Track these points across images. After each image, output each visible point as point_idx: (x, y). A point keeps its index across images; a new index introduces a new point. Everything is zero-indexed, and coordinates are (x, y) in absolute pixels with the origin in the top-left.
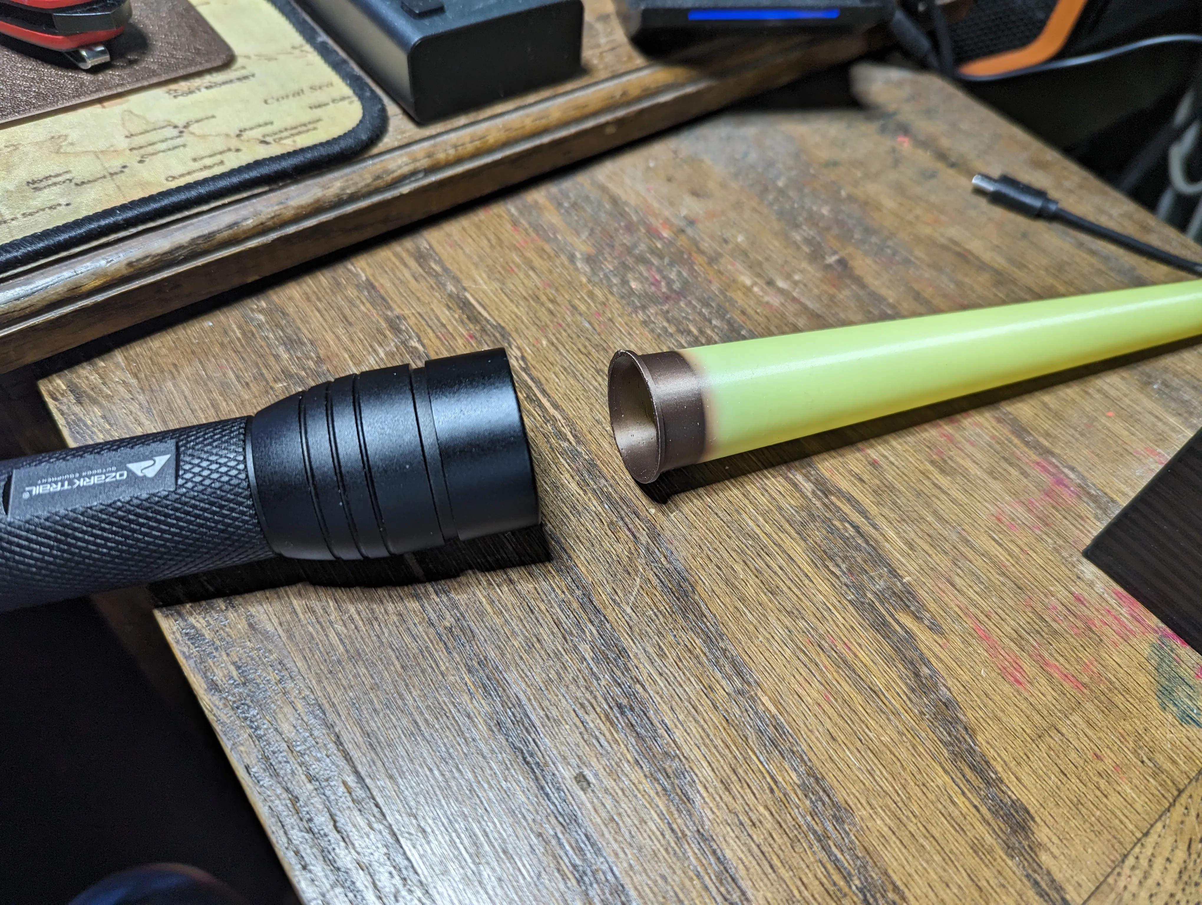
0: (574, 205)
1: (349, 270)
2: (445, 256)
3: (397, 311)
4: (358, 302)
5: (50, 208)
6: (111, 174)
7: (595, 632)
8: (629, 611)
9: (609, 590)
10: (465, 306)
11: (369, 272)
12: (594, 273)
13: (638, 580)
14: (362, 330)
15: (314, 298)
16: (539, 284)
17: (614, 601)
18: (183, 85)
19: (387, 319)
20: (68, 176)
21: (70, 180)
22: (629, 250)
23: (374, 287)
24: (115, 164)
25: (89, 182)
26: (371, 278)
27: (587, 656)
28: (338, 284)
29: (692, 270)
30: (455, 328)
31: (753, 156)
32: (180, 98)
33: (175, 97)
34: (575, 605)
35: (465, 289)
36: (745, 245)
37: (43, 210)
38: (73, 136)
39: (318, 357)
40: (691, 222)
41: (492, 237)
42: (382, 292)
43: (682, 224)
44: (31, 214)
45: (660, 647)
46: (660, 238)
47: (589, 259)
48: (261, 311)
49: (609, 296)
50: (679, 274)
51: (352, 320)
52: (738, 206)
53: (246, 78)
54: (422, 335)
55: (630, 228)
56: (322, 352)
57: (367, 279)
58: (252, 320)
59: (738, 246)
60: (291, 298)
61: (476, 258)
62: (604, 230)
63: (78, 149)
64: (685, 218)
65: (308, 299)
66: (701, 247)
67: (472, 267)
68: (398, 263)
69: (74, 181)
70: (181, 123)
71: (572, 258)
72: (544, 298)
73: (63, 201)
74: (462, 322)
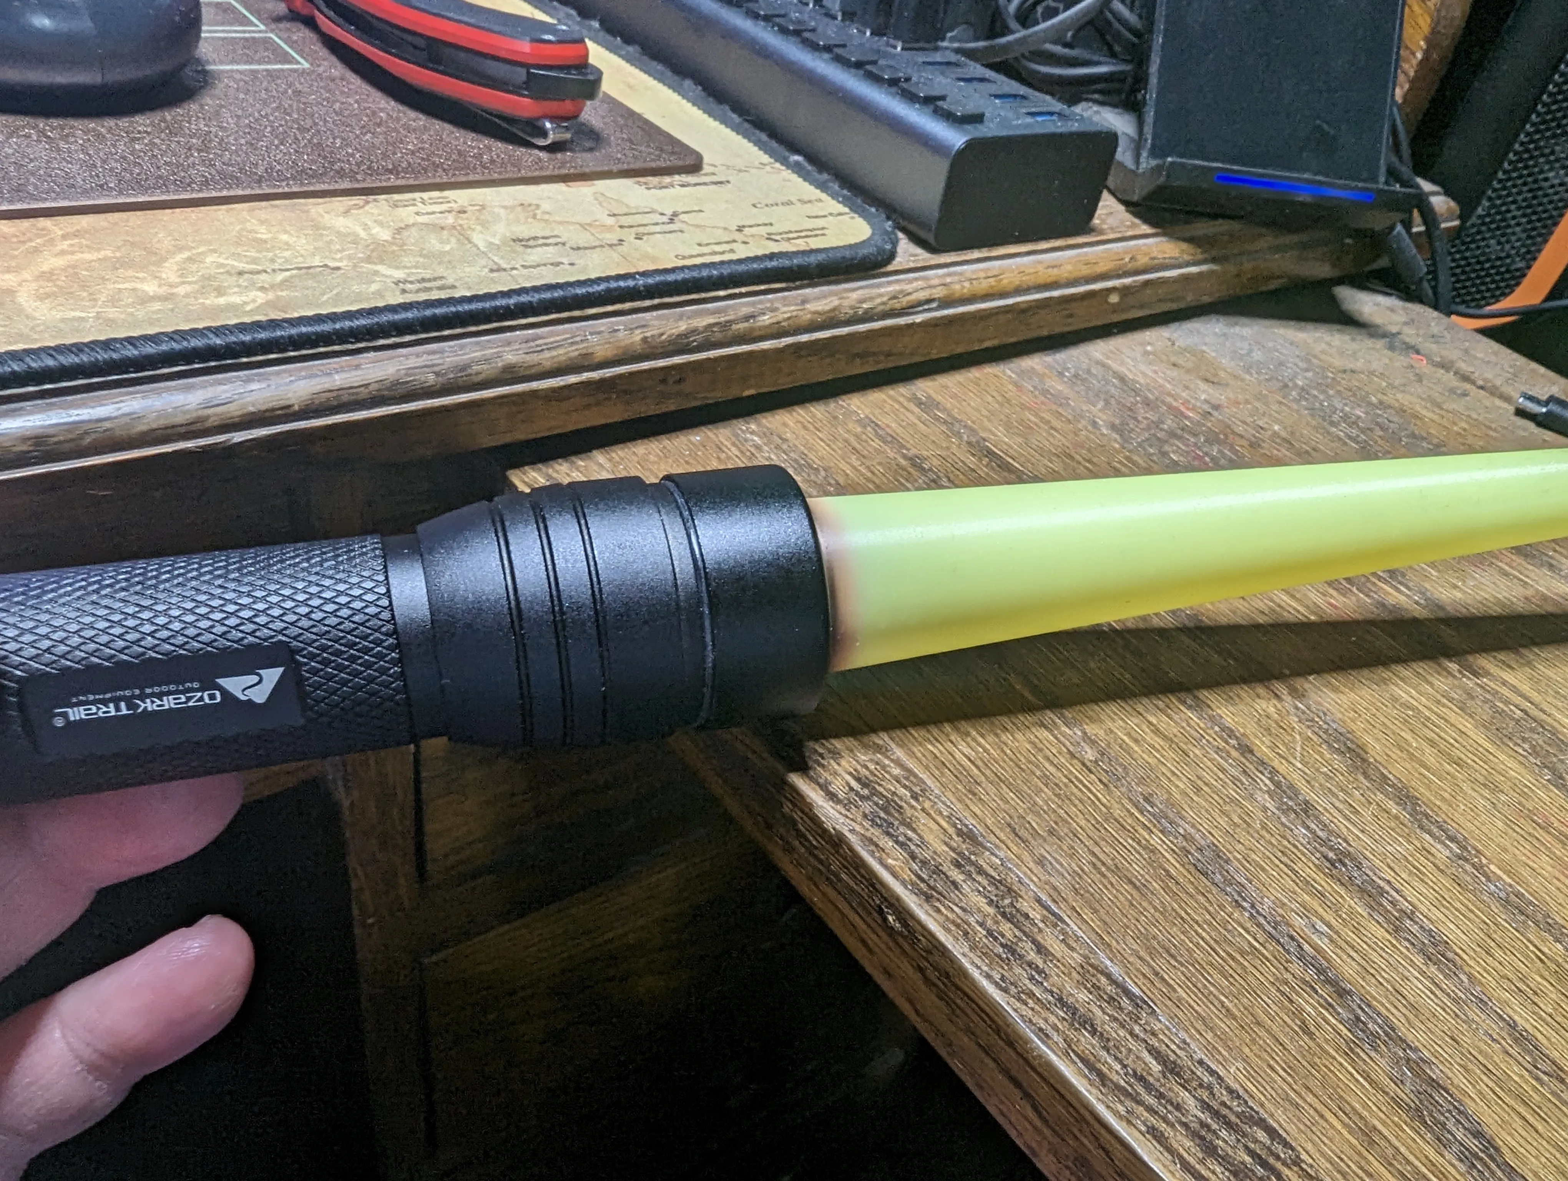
0: (1076, 376)
1: (842, 406)
2: (949, 406)
3: (914, 451)
4: (864, 437)
5: (552, 264)
6: (611, 246)
7: (1267, 782)
8: (1299, 765)
9: (1268, 743)
10: (990, 453)
11: (867, 411)
12: (1126, 441)
13: (1298, 737)
14: (880, 464)
15: (811, 427)
16: (1067, 444)
17: (1278, 753)
18: (654, 180)
19: (905, 457)
20: (559, 240)
21: (564, 244)
22: (1157, 424)
23: (877, 425)
24: (612, 238)
25: (586, 248)
26: (871, 416)
27: (1268, 805)
28: (835, 418)
29: (1232, 449)
30: (987, 474)
31: (1257, 355)
32: (653, 191)
33: (648, 189)
34: (1235, 754)
35: (985, 440)
36: (1283, 434)
37: (545, 265)
38: (546, 206)
39: (838, 483)
40: (1217, 407)
41: (995, 394)
42: (888, 430)
43: (1206, 407)
44: (530, 267)
45: (1351, 805)
46: (1187, 418)
47: (1113, 427)
48: (753, 433)
49: (1151, 464)
50: (1220, 451)
51: (865, 453)
52: (1259, 397)
53: (721, 183)
54: (951, 476)
55: (1147, 403)
56: (841, 480)
57: (867, 417)
58: (746, 440)
59: (1275, 432)
60: (785, 424)
61: (985, 413)
62: (1119, 403)
63: (558, 218)
64: (1206, 401)
65: (805, 427)
66: (1236, 430)
67: (985, 420)
68: (897, 406)
69: (568, 245)
70: (669, 212)
71: (1094, 424)
72: (1078, 457)
73: (565, 260)
74: (993, 469)
